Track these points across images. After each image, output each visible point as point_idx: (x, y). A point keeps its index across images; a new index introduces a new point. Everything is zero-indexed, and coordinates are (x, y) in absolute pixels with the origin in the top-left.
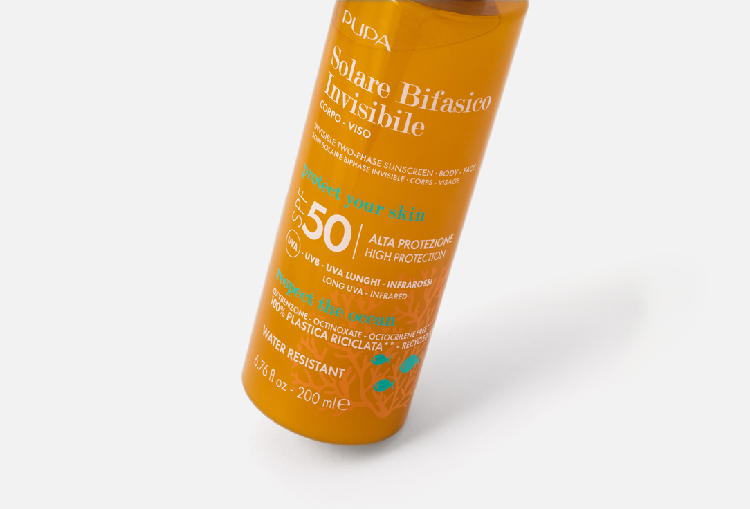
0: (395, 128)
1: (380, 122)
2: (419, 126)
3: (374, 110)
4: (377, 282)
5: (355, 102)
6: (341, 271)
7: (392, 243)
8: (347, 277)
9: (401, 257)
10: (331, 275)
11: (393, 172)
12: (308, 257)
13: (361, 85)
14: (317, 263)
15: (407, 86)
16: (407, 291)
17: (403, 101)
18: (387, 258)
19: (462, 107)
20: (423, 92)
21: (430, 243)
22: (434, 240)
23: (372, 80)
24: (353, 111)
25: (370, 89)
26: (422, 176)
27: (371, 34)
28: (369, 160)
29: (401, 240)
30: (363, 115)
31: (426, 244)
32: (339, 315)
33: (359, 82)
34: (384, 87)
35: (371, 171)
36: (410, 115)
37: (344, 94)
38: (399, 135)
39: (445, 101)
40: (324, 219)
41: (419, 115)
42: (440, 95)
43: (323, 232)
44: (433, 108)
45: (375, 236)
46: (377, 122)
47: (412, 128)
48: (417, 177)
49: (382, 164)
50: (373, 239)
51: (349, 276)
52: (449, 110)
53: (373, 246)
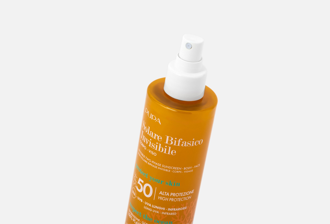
0: (165, 152)
1: (159, 150)
2: (174, 152)
3: (157, 146)
4: (164, 209)
5: (150, 142)
6: (150, 204)
7: (168, 194)
8: (152, 207)
9: (172, 200)
10: (146, 205)
11: (166, 168)
12: (139, 198)
13: (152, 136)
14: (142, 201)
15: (168, 137)
16: (176, 212)
17: (167, 142)
18: (167, 200)
19: (190, 144)
20: (174, 139)
21: (183, 194)
22: (185, 193)
23: (155, 135)
24: (150, 146)
25: (155, 138)
26: (177, 170)
27: (154, 118)
28: (157, 164)
29: (171, 193)
30: (153, 147)
31: (182, 194)
32: (151, 221)
33: (151, 135)
34: (160, 137)
35: (157, 168)
36: (170, 148)
37: (147, 139)
38: (166, 155)
39: (183, 142)
40: (143, 185)
41: (173, 148)
42: (181, 140)
43: (142, 190)
44: (179, 145)
45: (161, 192)
46: (158, 150)
47: (171, 152)
48: (175, 170)
49: (162, 166)
50: (161, 193)
51: (153, 206)
52: (185, 145)
53: (161, 195)
